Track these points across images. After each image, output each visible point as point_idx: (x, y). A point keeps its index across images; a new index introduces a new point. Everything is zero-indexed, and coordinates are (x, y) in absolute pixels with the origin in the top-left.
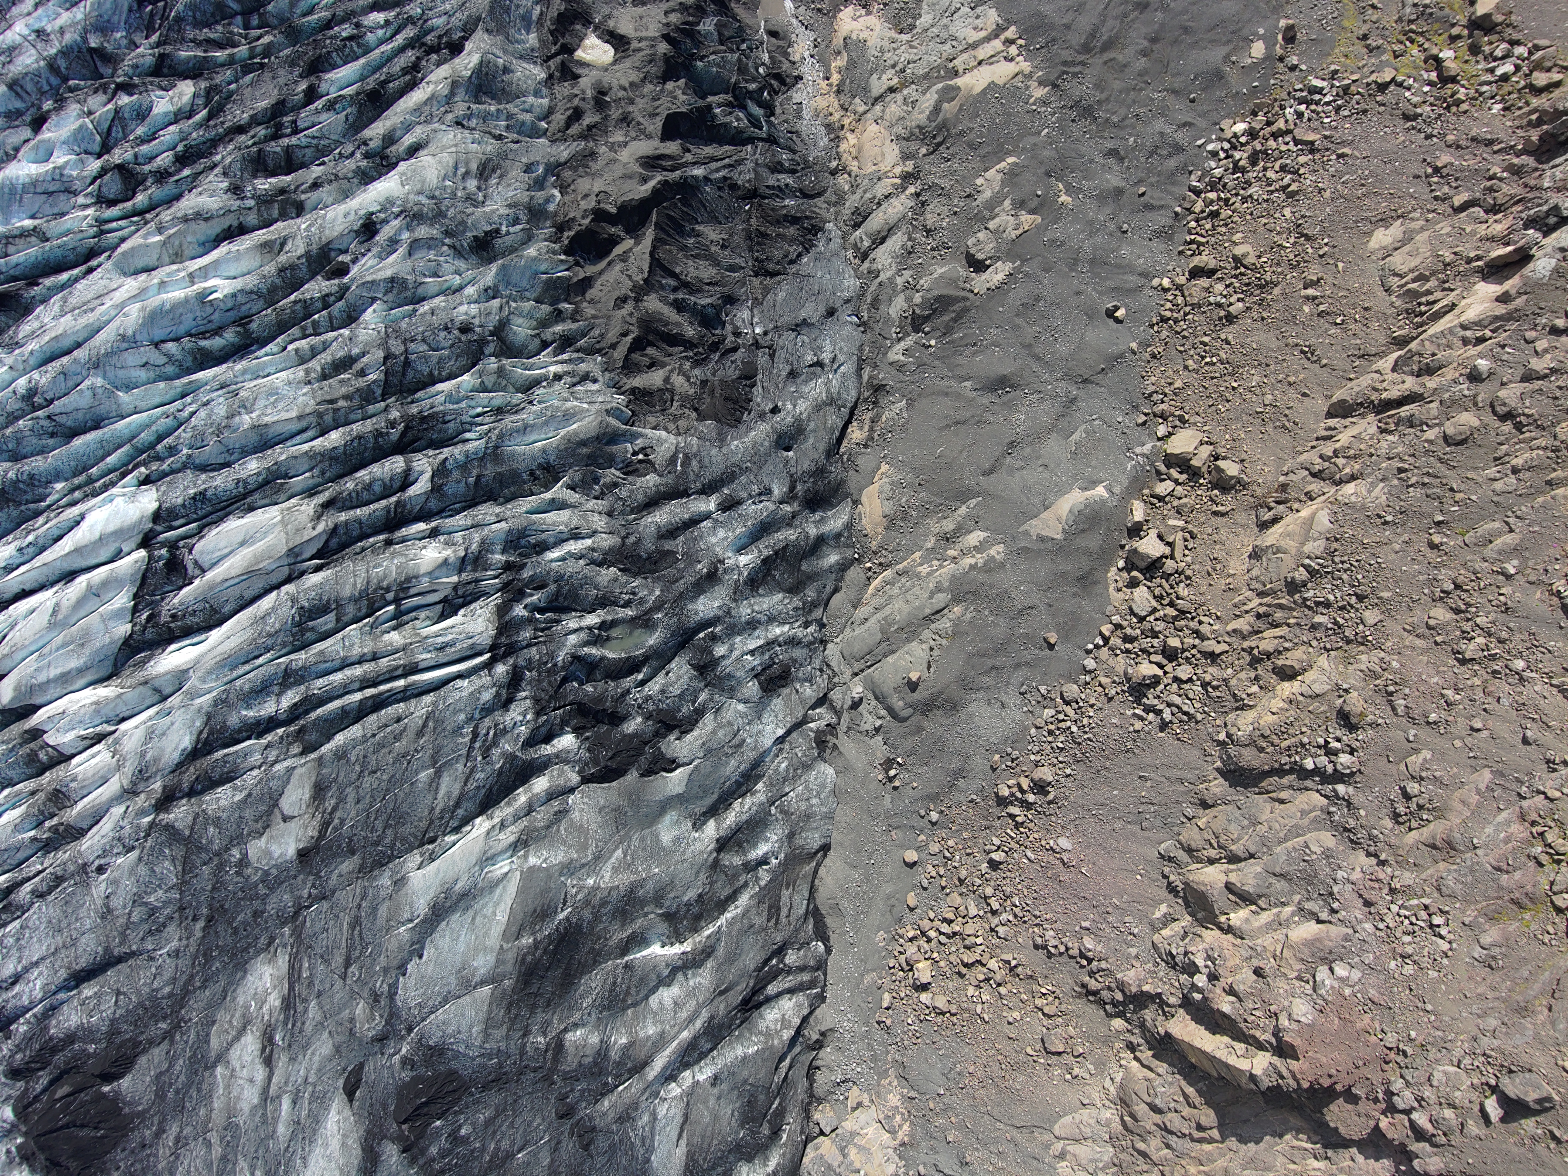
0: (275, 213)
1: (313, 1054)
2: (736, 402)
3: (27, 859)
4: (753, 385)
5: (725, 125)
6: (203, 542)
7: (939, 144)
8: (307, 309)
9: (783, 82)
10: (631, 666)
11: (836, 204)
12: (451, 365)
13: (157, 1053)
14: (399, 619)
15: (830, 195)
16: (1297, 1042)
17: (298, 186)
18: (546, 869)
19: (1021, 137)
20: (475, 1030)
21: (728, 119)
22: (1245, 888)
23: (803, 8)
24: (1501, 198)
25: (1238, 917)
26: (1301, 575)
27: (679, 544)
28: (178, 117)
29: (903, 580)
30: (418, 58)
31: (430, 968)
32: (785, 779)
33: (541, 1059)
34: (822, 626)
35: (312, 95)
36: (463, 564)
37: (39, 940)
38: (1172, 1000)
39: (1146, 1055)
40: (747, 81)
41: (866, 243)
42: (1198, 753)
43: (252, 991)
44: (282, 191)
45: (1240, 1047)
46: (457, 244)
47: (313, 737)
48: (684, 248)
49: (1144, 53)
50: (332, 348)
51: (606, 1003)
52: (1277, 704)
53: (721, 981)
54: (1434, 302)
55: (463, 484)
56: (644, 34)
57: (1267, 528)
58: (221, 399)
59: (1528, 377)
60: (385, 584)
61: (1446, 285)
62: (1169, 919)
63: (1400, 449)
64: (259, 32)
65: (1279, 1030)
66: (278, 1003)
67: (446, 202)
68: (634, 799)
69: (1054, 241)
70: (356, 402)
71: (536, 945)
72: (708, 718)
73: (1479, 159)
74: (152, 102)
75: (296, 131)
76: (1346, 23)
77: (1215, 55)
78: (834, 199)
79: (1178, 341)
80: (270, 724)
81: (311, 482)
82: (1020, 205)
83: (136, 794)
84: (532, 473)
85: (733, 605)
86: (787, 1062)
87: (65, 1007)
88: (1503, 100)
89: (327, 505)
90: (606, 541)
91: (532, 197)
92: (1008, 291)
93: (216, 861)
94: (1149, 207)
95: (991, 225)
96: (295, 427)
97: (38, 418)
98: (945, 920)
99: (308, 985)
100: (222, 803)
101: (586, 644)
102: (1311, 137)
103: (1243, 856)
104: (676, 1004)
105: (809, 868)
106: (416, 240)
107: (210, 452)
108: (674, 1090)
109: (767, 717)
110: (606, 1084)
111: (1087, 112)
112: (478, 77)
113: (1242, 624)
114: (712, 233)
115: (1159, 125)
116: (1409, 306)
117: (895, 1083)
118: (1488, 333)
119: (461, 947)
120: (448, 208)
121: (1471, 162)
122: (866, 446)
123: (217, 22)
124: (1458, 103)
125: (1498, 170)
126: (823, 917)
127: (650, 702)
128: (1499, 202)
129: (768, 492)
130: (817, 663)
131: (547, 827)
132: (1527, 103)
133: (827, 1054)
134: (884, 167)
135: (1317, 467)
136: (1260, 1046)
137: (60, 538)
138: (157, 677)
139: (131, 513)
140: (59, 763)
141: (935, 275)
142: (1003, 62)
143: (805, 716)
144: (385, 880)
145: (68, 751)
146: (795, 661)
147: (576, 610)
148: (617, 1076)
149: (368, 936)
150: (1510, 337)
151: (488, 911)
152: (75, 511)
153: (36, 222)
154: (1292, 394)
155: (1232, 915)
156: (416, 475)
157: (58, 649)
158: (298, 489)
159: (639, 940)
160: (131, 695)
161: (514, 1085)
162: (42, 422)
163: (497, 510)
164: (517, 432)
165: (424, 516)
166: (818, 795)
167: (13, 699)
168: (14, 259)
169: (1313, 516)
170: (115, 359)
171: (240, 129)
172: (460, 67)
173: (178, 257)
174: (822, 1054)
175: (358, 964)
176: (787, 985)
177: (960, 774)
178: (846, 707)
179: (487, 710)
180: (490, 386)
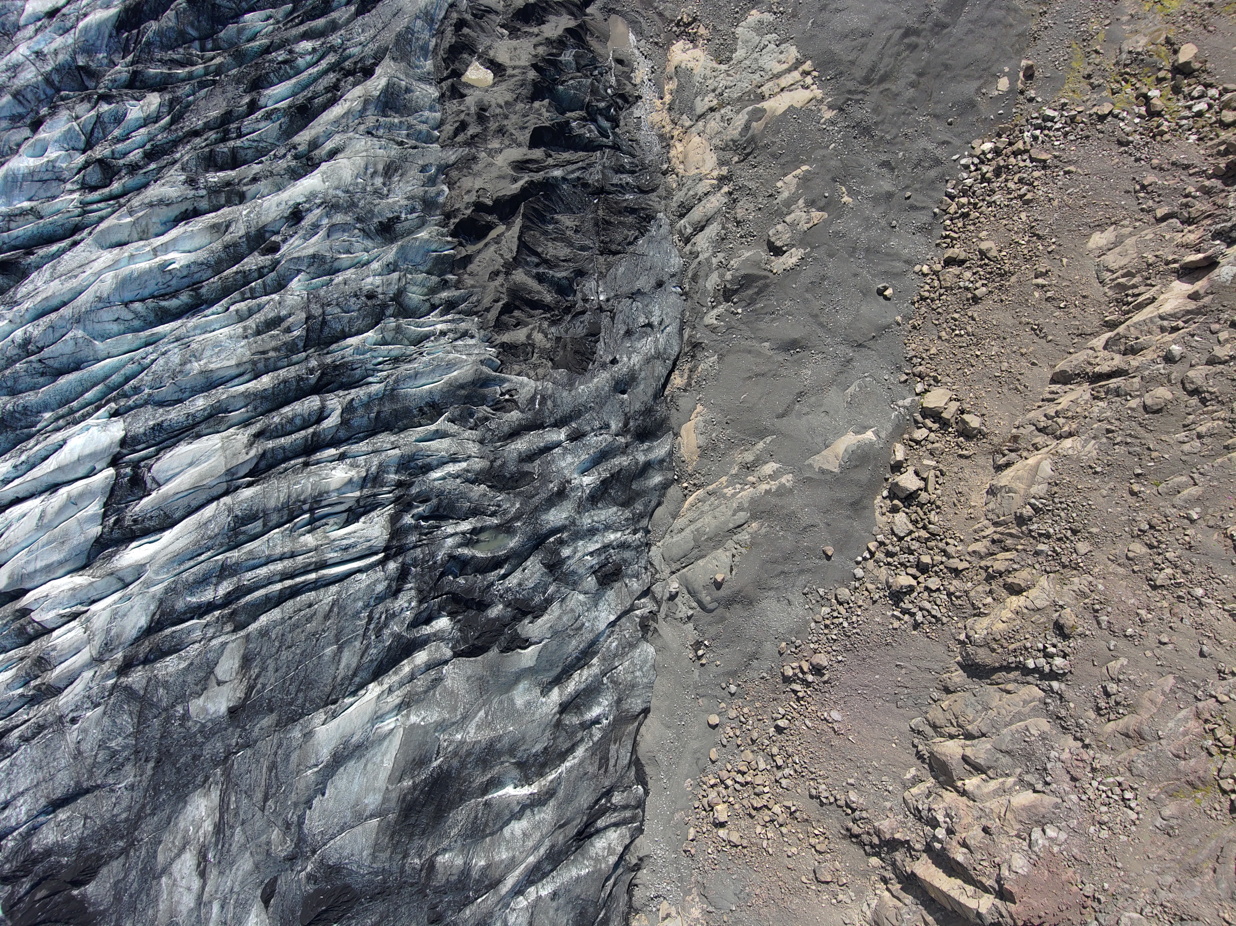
0: (223, 200)
1: (237, 869)
2: (583, 354)
3: (16, 710)
4: (597, 341)
5: (580, 136)
6: (159, 463)
7: (748, 154)
8: (246, 278)
9: (626, 101)
10: (496, 563)
11: (666, 198)
12: (359, 324)
13: (116, 865)
14: (313, 525)
15: (661, 191)
16: (1015, 889)
17: (241, 180)
18: (424, 726)
19: (813, 149)
20: (365, 853)
21: (582, 131)
22: (978, 761)
23: (643, 42)
24: (1193, 211)
25: (972, 783)
26: (1028, 511)
27: (535, 467)
28: (147, 122)
29: (712, 499)
30: (338, 80)
31: (331, 804)
32: (615, 656)
33: (417, 877)
34: (647, 532)
35: (253, 107)
36: (364, 482)
37: (25, 775)
38: (918, 846)
39: (896, 887)
40: (598, 101)
41: (689, 230)
42: (943, 649)
43: (191, 818)
44: (228, 184)
45: (970, 889)
46: (366, 228)
47: (243, 618)
48: (545, 233)
49: (913, 85)
50: (265, 310)
51: (469, 832)
52: (1006, 614)
53: (560, 817)
54: (1139, 295)
55: (366, 418)
56: (517, 63)
57: (1002, 470)
58: (176, 350)
59: (1212, 361)
60: (302, 498)
61: (1149, 282)
62: (917, 780)
63: (1108, 414)
64: (212, 53)
65: (1001, 879)
66: (210, 828)
67: (358, 195)
68: (495, 670)
69: (836, 233)
70: (283, 353)
71: (415, 786)
72: (556, 605)
73: (1177, 179)
74: (126, 109)
75: (240, 136)
76: (1074, 65)
77: (969, 88)
78: (664, 194)
79: (934, 316)
80: (210, 607)
81: (246, 416)
82: (811, 203)
83: (102, 661)
84: (421, 410)
85: (577, 517)
86: (612, 881)
87: (44, 828)
88: (1198, 132)
89: (258, 435)
90: (478, 464)
91: (426, 192)
92: (800, 272)
93: (164, 715)
94: (913, 208)
95: (788, 219)
96: (234, 372)
97: (31, 362)
98: (739, 772)
99: (235, 815)
100: (170, 669)
101: (460, 545)
102: (1044, 156)
103: (976, 735)
104: (524, 834)
105: (632, 727)
106: (333, 225)
107: (166, 391)
108: (522, 902)
110: (468, 897)
111: (866, 131)
112: (385, 96)
113: (979, 547)
114: (567, 221)
115: (923, 143)
116: (1118, 296)
117: (697, 899)
118: (1181, 324)
119: (356, 788)
120: (360, 200)
121: (1171, 182)
122: (685, 390)
123: (179, 46)
124: (1162, 134)
125: (1193, 190)
126: (643, 766)
127: (510, 593)
128: (1193, 216)
130: (643, 563)
131: (426, 692)
132: (1217, 136)
133: (644, 874)
134: (704, 171)
135: (1042, 424)
136: (986, 890)
137: (46, 458)
138: (121, 569)
139: (103, 439)
140: (43, 634)
141: (743, 258)
142: (800, 89)
143: (632, 605)
144: (296, 733)
145: (50, 626)
146: (625, 561)
147: (453, 518)
148: (476, 891)
149: (282, 777)
150: (1199, 328)
151: (378, 759)
152: (58, 436)
153: (33, 204)
154: (1024, 363)
155: (967, 781)
156: (329, 411)
157: (43, 546)
158: (235, 420)
159: (496, 783)
160: (101, 583)
161: (395, 897)
162: (34, 365)
163: (393, 438)
164: (410, 377)
165: (334, 443)
166: (641, 669)
167: (8, 585)
168: (14, 233)
169: (1038, 464)
170: (93, 316)
171: (196, 133)
172: (371, 88)
173: (144, 236)
174: (639, 874)
175: (274, 799)
176: (613, 820)
177: (754, 656)
178: (665, 598)
179: (380, 599)
180: (389, 340)
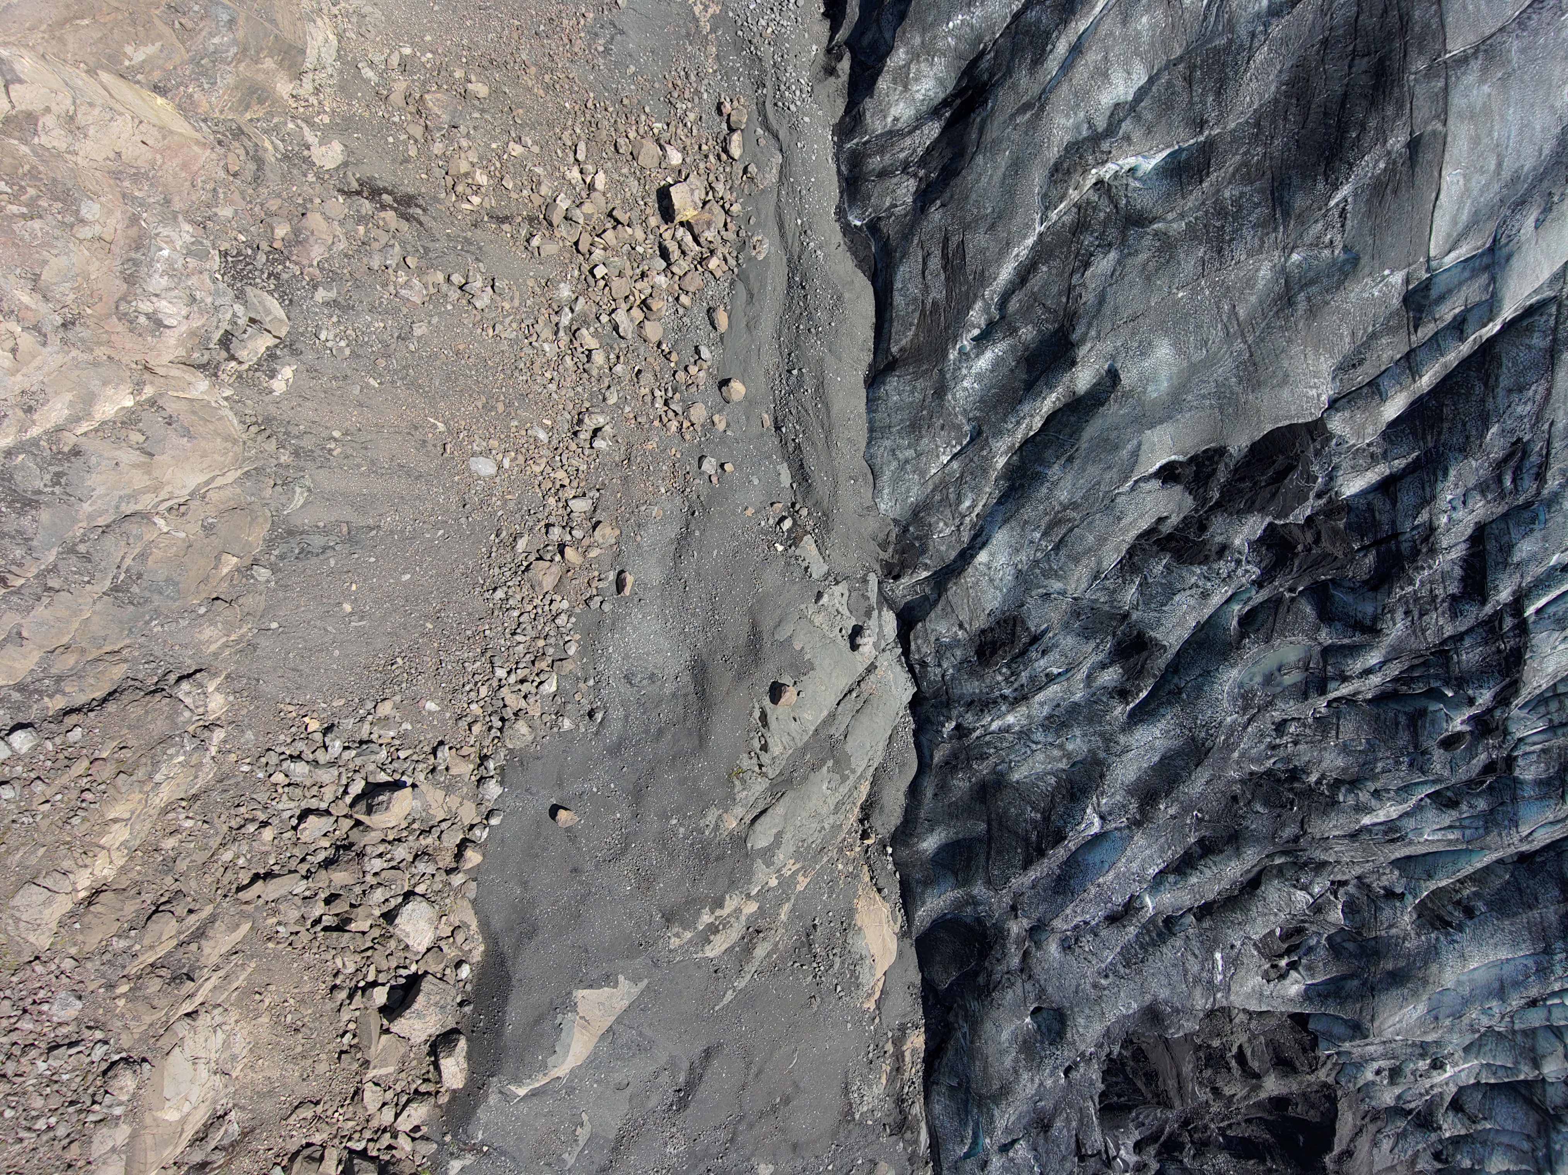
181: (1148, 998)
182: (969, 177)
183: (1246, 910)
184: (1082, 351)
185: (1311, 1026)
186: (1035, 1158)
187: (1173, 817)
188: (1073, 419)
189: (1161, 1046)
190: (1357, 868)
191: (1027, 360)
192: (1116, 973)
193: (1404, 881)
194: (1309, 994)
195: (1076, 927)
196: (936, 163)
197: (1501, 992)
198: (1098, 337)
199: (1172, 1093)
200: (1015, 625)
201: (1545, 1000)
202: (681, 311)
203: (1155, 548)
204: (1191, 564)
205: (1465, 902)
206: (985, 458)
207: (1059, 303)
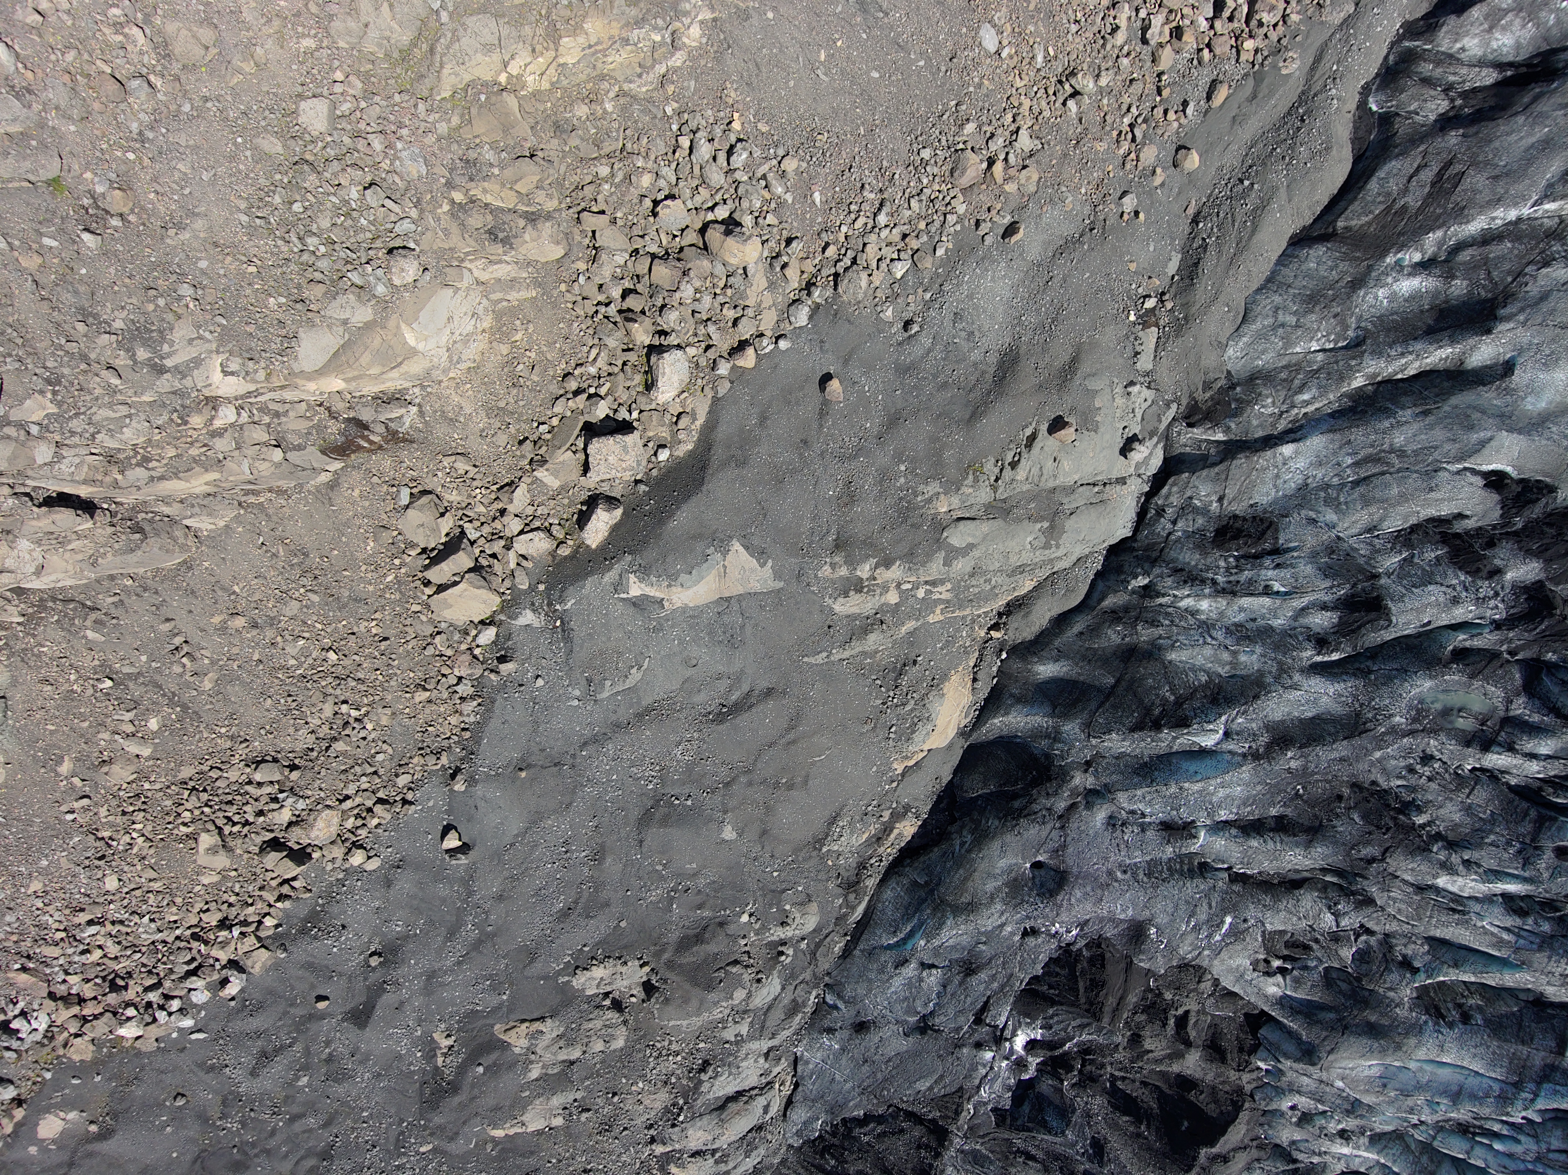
82: (517, 1062)
92: (599, 944)
95: (574, 1053)
109: (1291, 481)
129: (1112, 822)
181: (1147, 914)
182: (1503, 127)
183: (1277, 899)
184: (1502, 327)
185: (1263, 1032)
186: (939, 995)
187: (1289, 770)
188: (1446, 384)
189: (1123, 965)
190: (1395, 923)
191: (1441, 311)
192: (1134, 875)
193: (1428, 958)
194: (1283, 1002)
195: (1133, 812)
196: (1476, 102)
197: (1456, 1096)
198: (1524, 324)
199: (1107, 1009)
200: (1268, 528)
201: (1474, 1134)
202: (1195, 62)
203: (1438, 537)
204: (1460, 569)
205: (1466, 1008)
206: (1350, 368)
207: (1502, 280)
